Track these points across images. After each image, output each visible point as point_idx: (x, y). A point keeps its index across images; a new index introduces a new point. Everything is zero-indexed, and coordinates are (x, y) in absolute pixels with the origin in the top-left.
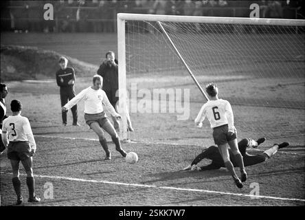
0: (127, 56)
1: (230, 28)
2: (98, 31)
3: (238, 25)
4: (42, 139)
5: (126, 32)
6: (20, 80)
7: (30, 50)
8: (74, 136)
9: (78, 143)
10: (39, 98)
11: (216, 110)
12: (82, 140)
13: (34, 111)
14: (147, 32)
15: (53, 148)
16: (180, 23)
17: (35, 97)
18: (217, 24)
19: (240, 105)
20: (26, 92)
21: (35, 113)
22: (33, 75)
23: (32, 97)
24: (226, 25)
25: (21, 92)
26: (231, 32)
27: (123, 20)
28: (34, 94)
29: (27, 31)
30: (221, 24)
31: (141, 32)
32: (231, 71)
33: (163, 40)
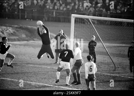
0: (74, 33)
1: (121, 23)
2: (63, 22)
3: (124, 22)
4: (35, 67)
5: (75, 23)
6: (27, 40)
7: (32, 28)
8: (49, 66)
9: (51, 70)
10: (35, 49)
11: (91, 67)
12: (53, 69)
13: (33, 54)
14: (84, 23)
15: (40, 71)
16: (99, 20)
17: (33, 48)
18: (115, 21)
19: (123, 57)
20: (30, 46)
21: (33, 55)
22: (33, 39)
23: (32, 48)
24: (119, 22)
25: (27, 46)
26: (121, 25)
27: (74, 17)
28: (33, 47)
29: (32, 20)
30: (117, 22)
31: (82, 23)
32: (120, 42)
33: (91, 27)
